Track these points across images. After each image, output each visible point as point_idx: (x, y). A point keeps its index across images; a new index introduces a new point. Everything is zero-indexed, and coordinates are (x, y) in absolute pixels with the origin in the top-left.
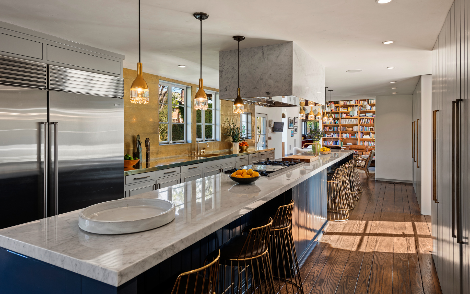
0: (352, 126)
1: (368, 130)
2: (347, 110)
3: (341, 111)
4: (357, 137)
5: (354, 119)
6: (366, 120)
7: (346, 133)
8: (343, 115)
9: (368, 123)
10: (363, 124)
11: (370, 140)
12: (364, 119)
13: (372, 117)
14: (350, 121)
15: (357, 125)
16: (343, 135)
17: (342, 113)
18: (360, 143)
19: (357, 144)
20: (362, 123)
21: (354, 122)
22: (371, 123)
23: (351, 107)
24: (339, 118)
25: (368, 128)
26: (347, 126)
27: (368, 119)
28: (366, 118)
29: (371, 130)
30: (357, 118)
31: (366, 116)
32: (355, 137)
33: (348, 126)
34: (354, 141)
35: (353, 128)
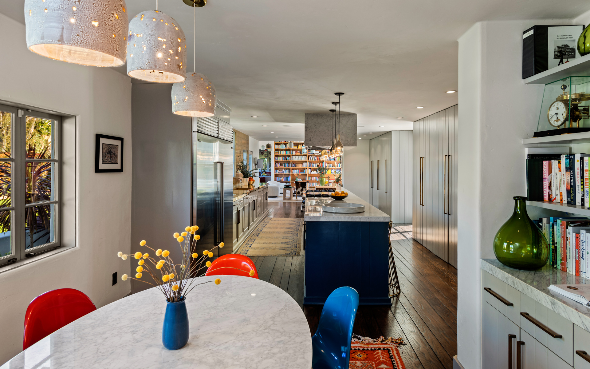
0: (301, 163)
1: (315, 167)
2: (298, 148)
3: (292, 148)
4: (306, 173)
5: (303, 157)
6: (314, 157)
7: (296, 169)
8: (294, 152)
9: (315, 160)
10: (311, 161)
11: (317, 176)
13: (319, 155)
14: (299, 158)
15: (306, 162)
16: (294, 171)
17: (293, 150)
18: (308, 178)
19: (306, 180)
20: (310, 160)
21: (304, 159)
22: (317, 160)
23: (301, 145)
24: (290, 155)
25: (315, 165)
26: (297, 163)
27: (315, 156)
28: (313, 156)
29: (317, 167)
30: (306, 156)
31: (313, 153)
32: (304, 173)
33: (298, 163)
34: (303, 177)
35: (302, 164)
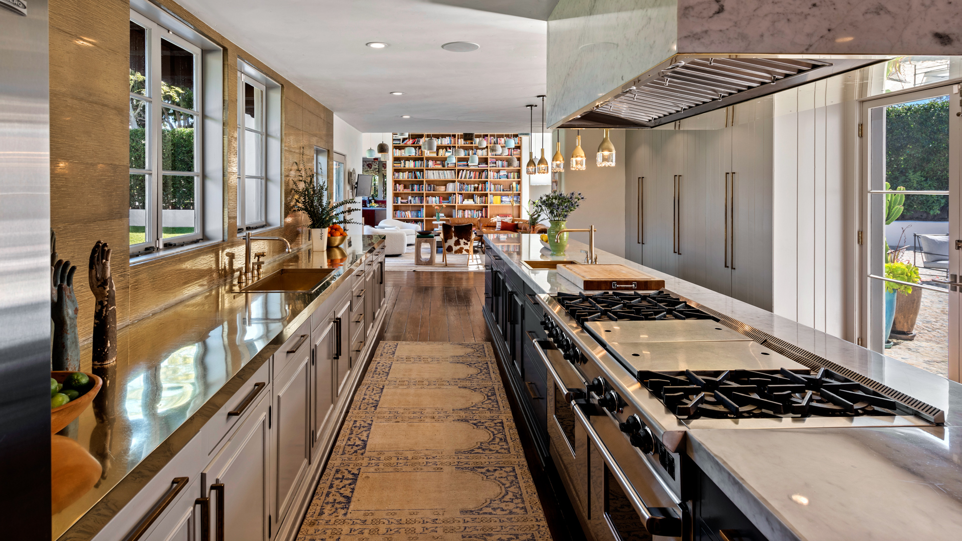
0: (444, 183)
1: (470, 191)
2: (437, 155)
3: (426, 155)
4: (453, 203)
5: (448, 171)
6: (469, 172)
7: (433, 195)
8: (431, 163)
9: (471, 178)
10: (463, 179)
11: (473, 208)
12: (465, 171)
13: (477, 168)
14: (441, 174)
15: (454, 182)
16: (430, 199)
17: (428, 159)
18: (458, 213)
19: (454, 215)
20: (461, 178)
21: (448, 175)
22: (475, 178)
23: (443, 149)
24: (422, 168)
25: (471, 187)
26: (435, 183)
27: (471, 171)
28: (467, 170)
29: (474, 191)
30: (453, 170)
31: (468, 165)
32: (449, 202)
33: (438, 183)
34: (449, 210)
35: (446, 185)
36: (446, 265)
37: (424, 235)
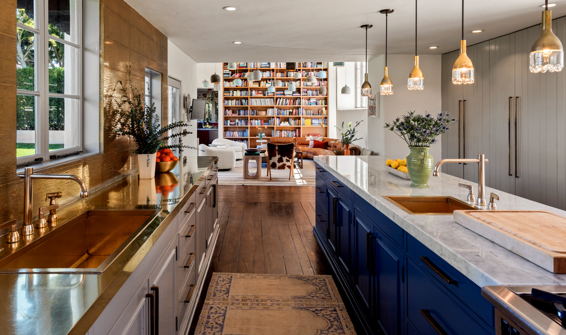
0: (265, 109)
1: (286, 115)
2: (259, 86)
3: (250, 86)
4: (272, 125)
5: (268, 99)
6: (285, 99)
7: (256, 119)
8: (254, 92)
9: (287, 105)
10: (280, 105)
11: (288, 129)
12: (282, 99)
13: (292, 96)
14: (262, 101)
15: (273, 107)
16: (253, 121)
17: (252, 89)
18: (276, 133)
19: (273, 135)
21: (268, 102)
22: (290, 105)
23: (264, 81)
24: (247, 96)
25: (286, 112)
26: (258, 109)
27: (287, 99)
29: (290, 115)
30: (272, 98)
31: (284, 94)
32: (269, 124)
33: (260, 109)
34: (269, 131)
35: (266, 111)
36: (271, 179)
37: (251, 153)
